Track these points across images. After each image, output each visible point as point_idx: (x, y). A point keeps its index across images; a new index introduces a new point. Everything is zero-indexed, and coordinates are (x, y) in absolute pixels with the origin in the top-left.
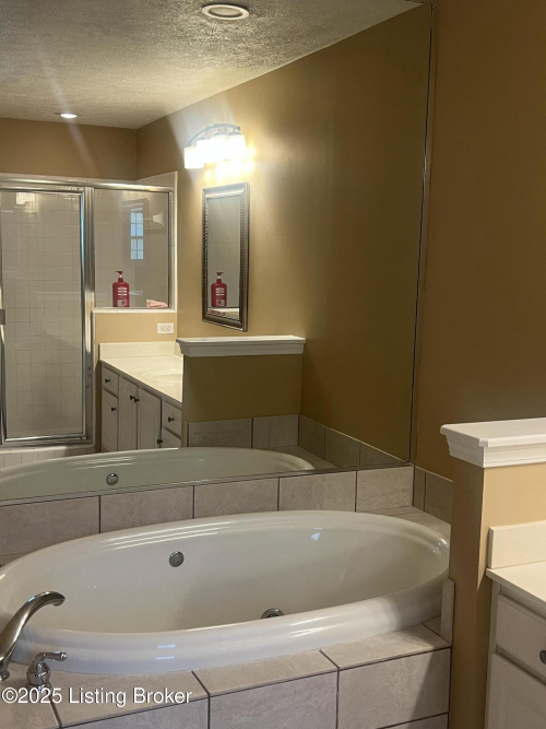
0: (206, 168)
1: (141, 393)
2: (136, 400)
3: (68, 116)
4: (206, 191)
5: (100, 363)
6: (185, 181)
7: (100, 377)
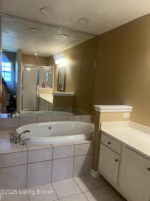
0: (59, 64)
1: (46, 102)
2: (45, 103)
3: (36, 54)
4: (59, 68)
5: (39, 97)
6: (56, 66)
7: (39, 99)
